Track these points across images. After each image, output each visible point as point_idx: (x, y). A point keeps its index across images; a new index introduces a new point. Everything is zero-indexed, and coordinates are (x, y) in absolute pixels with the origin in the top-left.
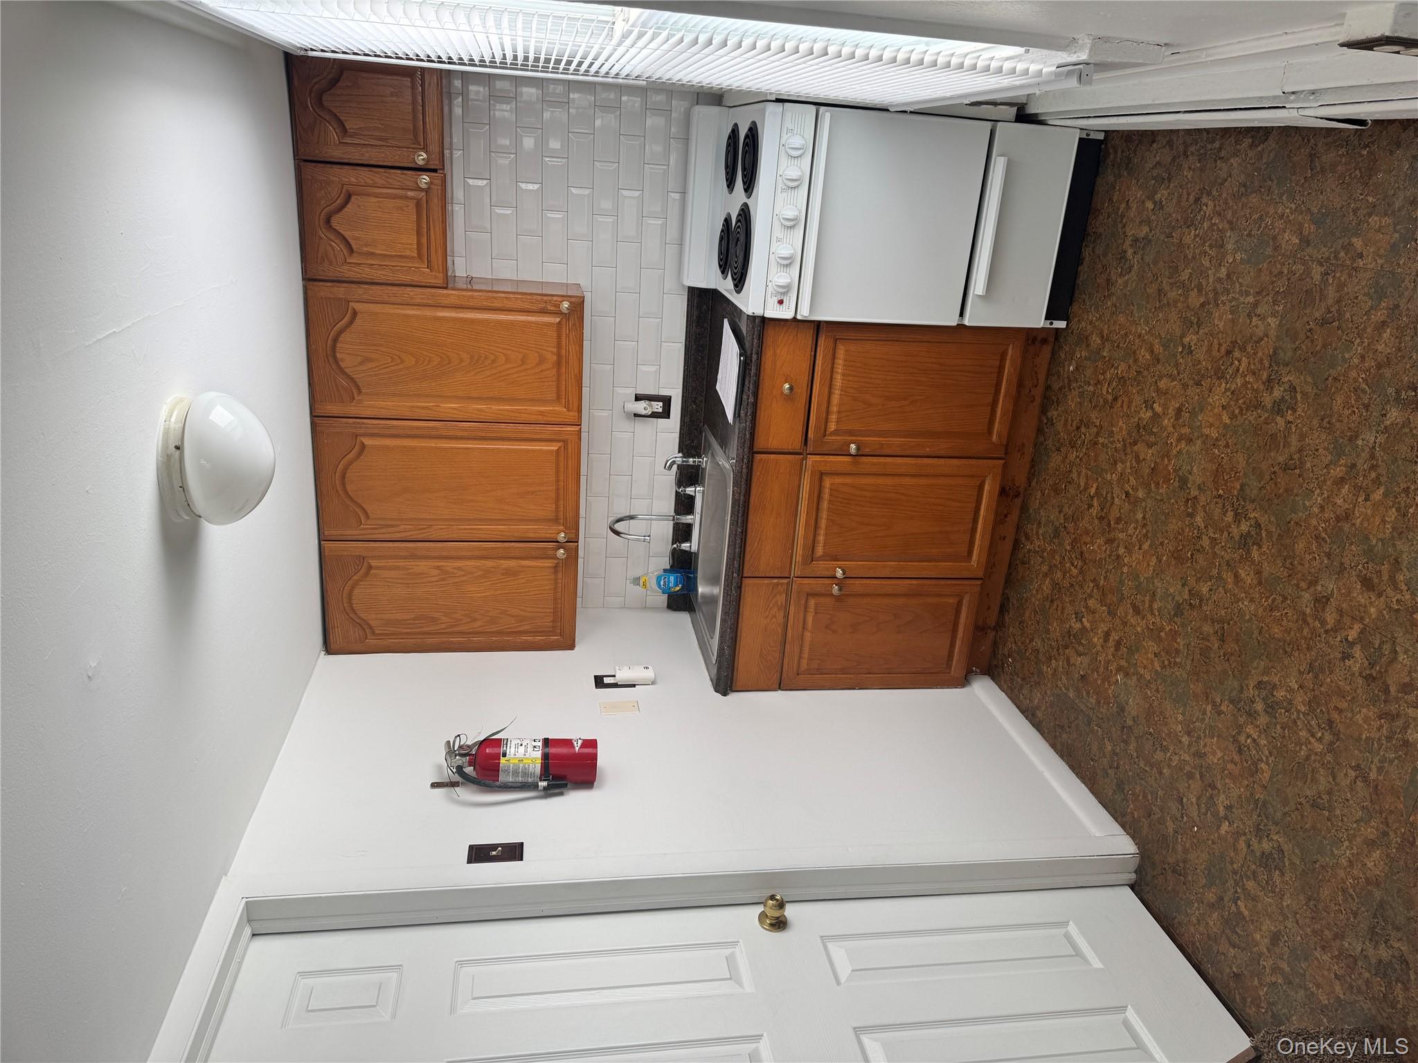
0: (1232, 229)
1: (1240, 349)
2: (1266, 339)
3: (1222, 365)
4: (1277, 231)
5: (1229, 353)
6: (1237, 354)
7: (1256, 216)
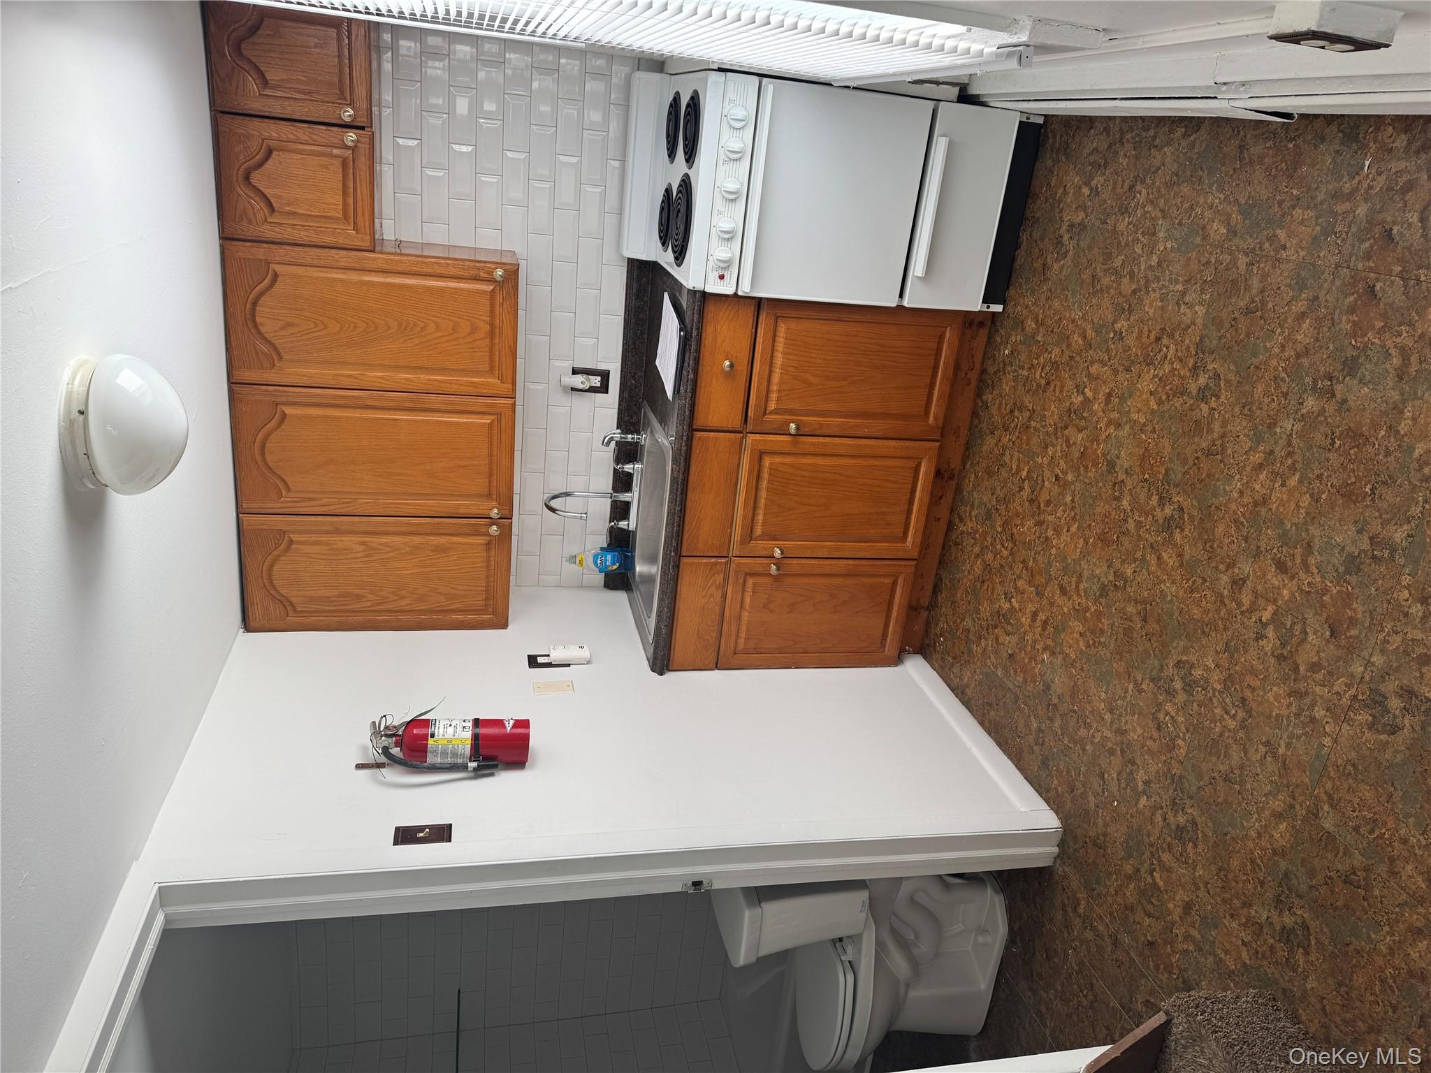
0: (1164, 217)
1: (1168, 336)
2: (1193, 326)
3: (1151, 351)
4: (1206, 220)
5: (1158, 339)
6: (1165, 341)
7: (1186, 205)
